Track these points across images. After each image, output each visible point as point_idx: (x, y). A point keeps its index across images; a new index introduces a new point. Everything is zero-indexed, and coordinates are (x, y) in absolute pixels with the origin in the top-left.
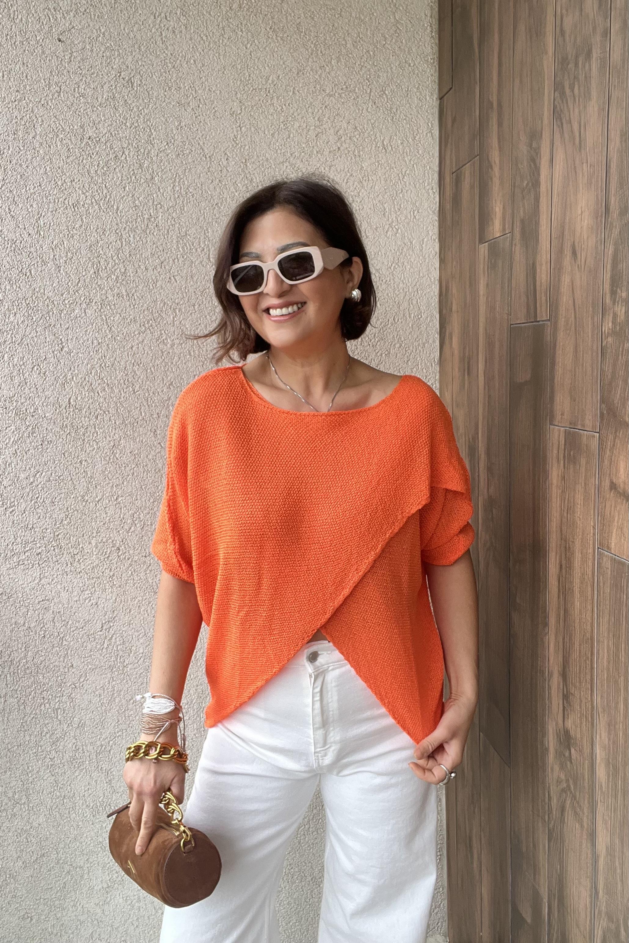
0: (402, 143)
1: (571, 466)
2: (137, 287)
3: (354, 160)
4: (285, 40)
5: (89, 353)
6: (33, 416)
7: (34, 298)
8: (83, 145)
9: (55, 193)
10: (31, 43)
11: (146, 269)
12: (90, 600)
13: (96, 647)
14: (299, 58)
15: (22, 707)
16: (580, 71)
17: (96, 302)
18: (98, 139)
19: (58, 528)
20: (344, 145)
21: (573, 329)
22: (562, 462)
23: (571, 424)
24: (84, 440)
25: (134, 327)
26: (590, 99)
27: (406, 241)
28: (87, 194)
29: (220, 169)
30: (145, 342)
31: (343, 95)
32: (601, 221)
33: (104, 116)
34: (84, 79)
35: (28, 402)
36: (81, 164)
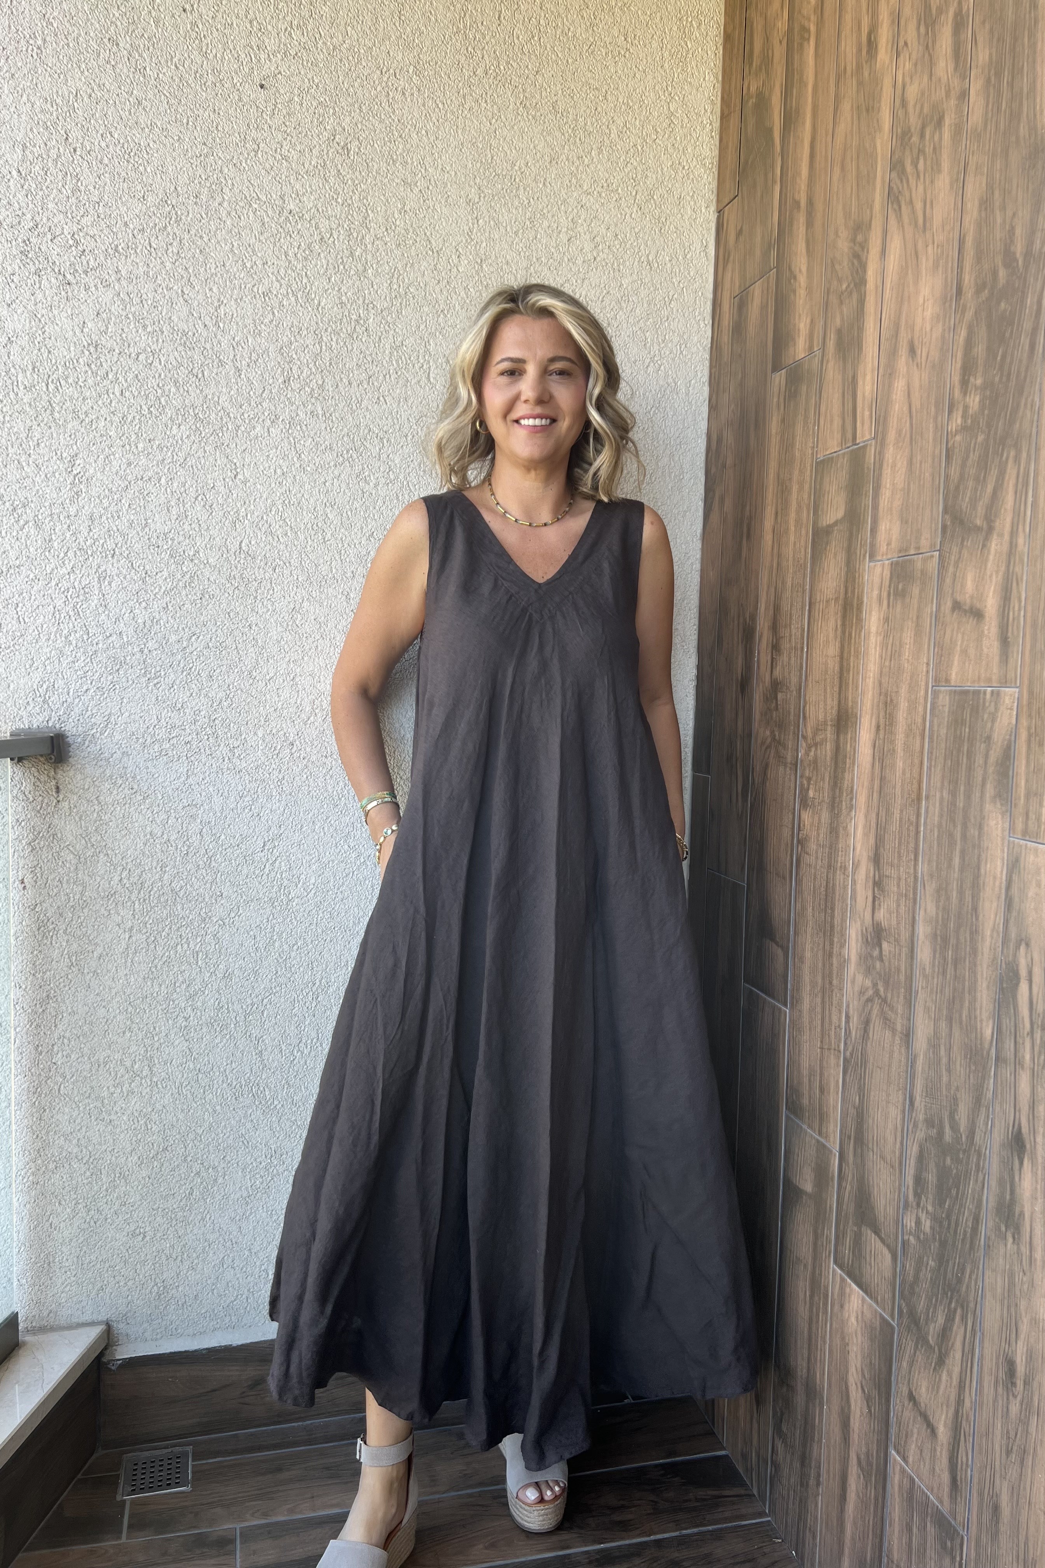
1: (899, 603)
2: (336, 405)
3: (612, 275)
4: (538, 119)
5: (270, 484)
6: (192, 560)
8: (281, 220)
9: (242, 276)
10: (226, 85)
11: (350, 383)
12: (251, 808)
13: (255, 873)
14: (553, 144)
15: (152, 946)
16: (927, 143)
17: (283, 420)
18: (301, 215)
19: (216, 710)
20: (601, 254)
21: (907, 439)
22: (885, 603)
23: (900, 551)
24: (256, 598)
25: (329, 457)
26: (939, 171)
28: (282, 281)
29: (449, 267)
32: (950, 306)
33: (310, 186)
34: (289, 138)
35: (187, 541)
36: (278, 245)
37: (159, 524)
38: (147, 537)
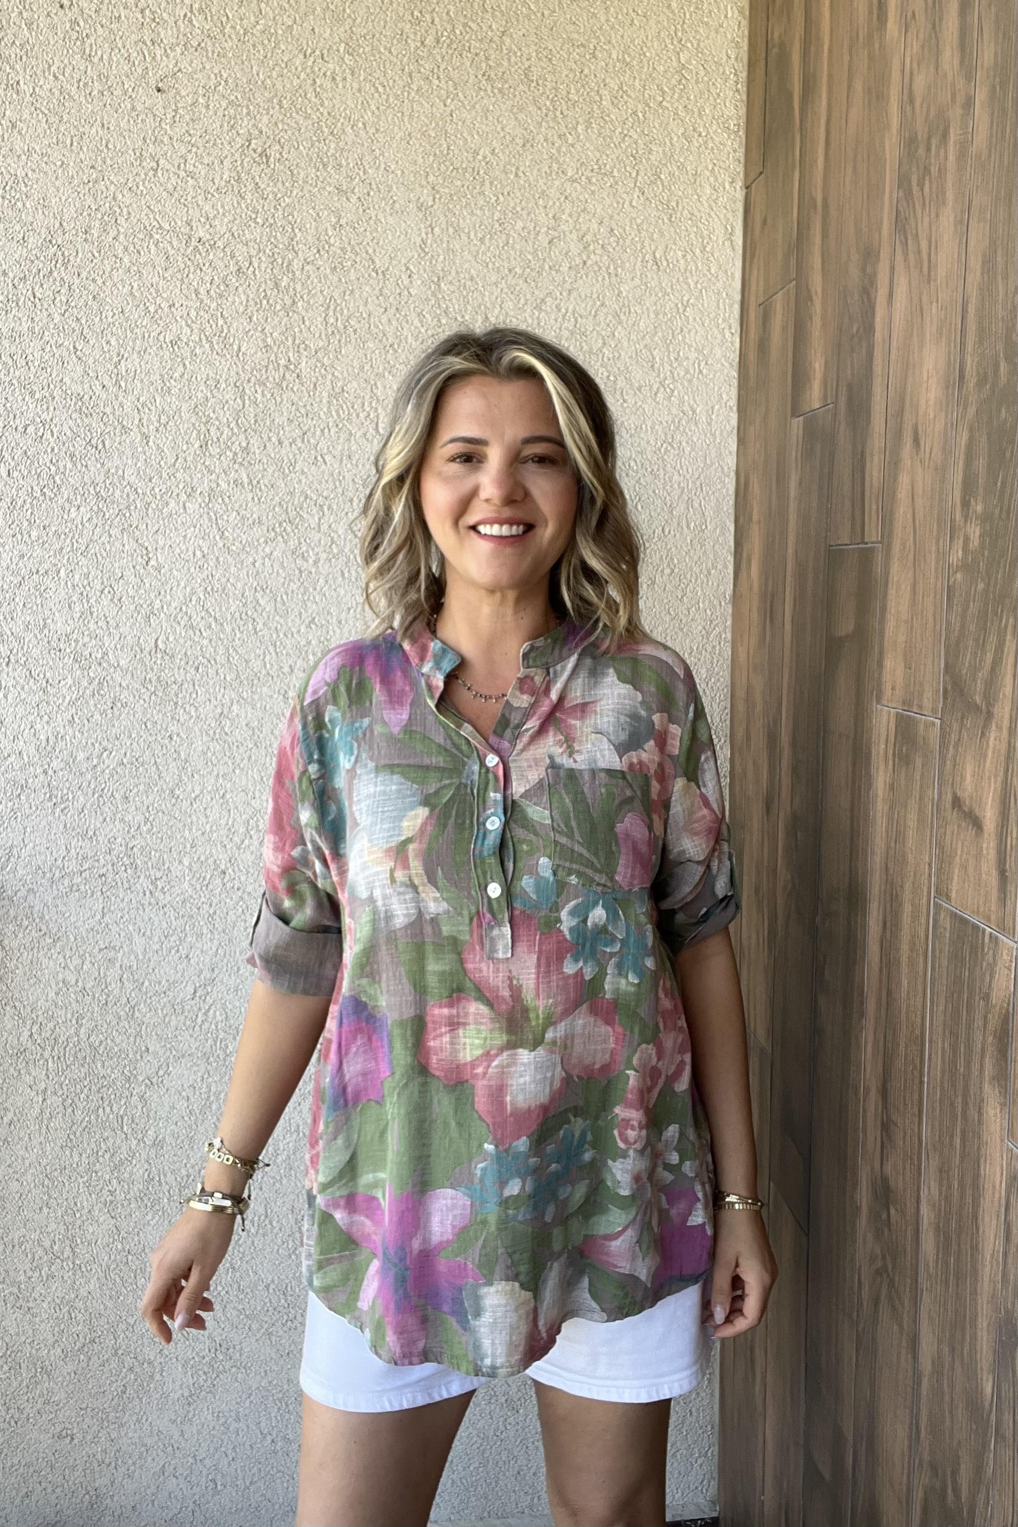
0: (684, 256)
1: (904, 769)
2: (265, 470)
3: (607, 282)
4: (506, 92)
5: (189, 569)
6: (100, 664)
7: (108, 482)
8: (189, 251)
9: (144, 323)
10: (115, 93)
11: (280, 443)
12: (178, 951)
13: (184, 1024)
14: (526, 122)
15: (70, 1110)
16: (933, 159)
17: (201, 493)
18: (212, 242)
19: (133, 836)
20: (592, 256)
21: (911, 557)
22: (891, 763)
23: (904, 703)
24: (176, 703)
25: (258, 532)
26: (944, 203)
27: (686, 408)
28: (194, 326)
29: (398, 291)
30: (275, 553)
31: (594, 180)
32: (953, 394)
33: (223, 206)
34: (194, 150)
35: (94, 642)
36: (186, 281)
37: (60, 625)
38: (46, 640)
